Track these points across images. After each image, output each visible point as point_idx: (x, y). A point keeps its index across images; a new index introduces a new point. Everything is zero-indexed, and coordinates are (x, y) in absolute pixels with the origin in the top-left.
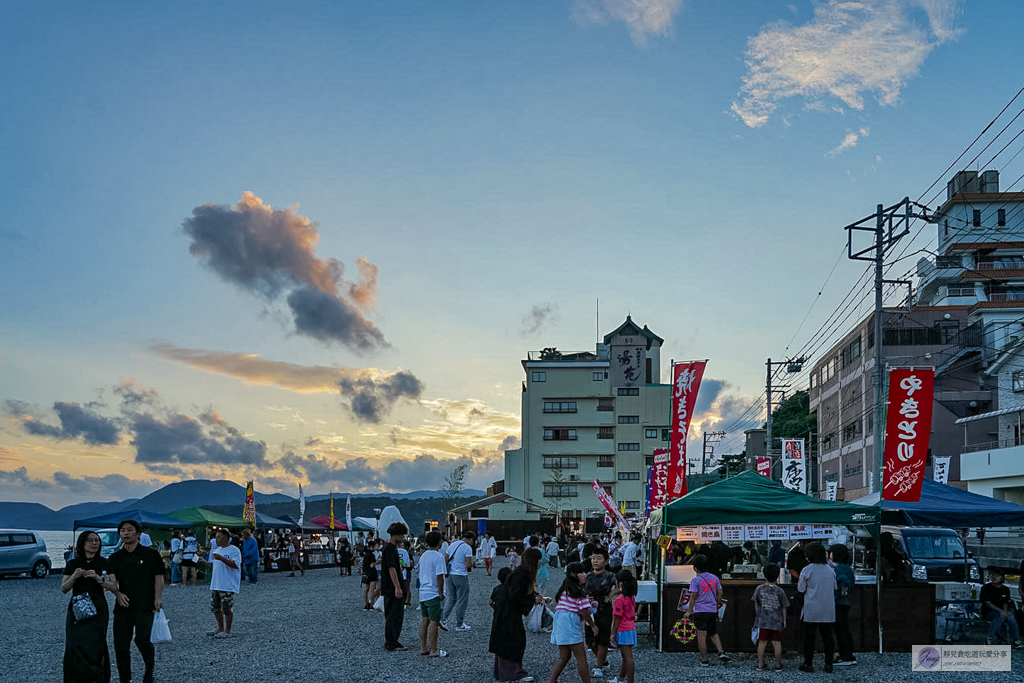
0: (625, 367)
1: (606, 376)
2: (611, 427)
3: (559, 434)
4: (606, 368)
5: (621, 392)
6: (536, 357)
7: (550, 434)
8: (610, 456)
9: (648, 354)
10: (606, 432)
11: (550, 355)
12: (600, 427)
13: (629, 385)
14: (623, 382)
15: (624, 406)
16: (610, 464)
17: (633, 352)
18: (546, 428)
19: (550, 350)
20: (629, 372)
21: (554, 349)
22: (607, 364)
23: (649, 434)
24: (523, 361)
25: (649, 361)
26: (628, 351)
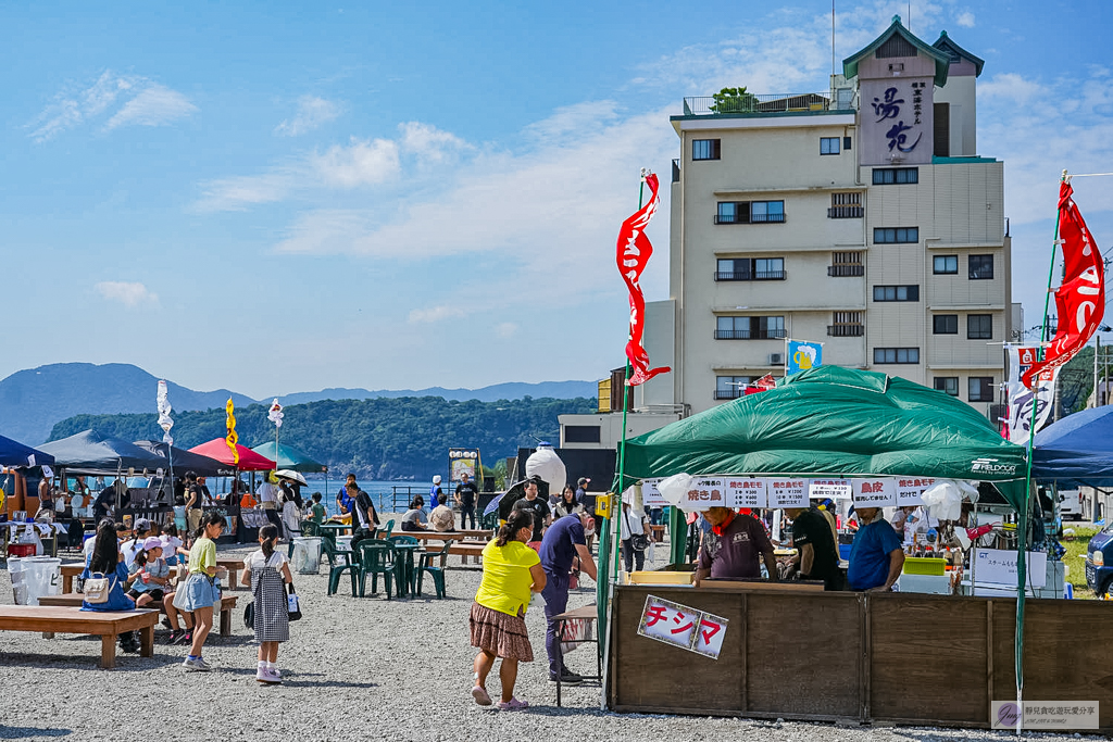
0: (889, 124)
1: (848, 144)
2: (859, 253)
3: (746, 269)
4: (846, 127)
5: (879, 177)
6: (703, 107)
7: (727, 267)
8: (853, 314)
9: (939, 95)
10: (846, 264)
11: (735, 104)
12: (835, 253)
13: (899, 161)
14: (885, 155)
15: (886, 205)
16: (857, 331)
17: (905, 92)
18: (721, 257)
19: (733, 92)
20: (896, 136)
21: (742, 91)
22: (850, 119)
23: (940, 266)
24: (673, 118)
25: (941, 111)
26: (894, 91)
